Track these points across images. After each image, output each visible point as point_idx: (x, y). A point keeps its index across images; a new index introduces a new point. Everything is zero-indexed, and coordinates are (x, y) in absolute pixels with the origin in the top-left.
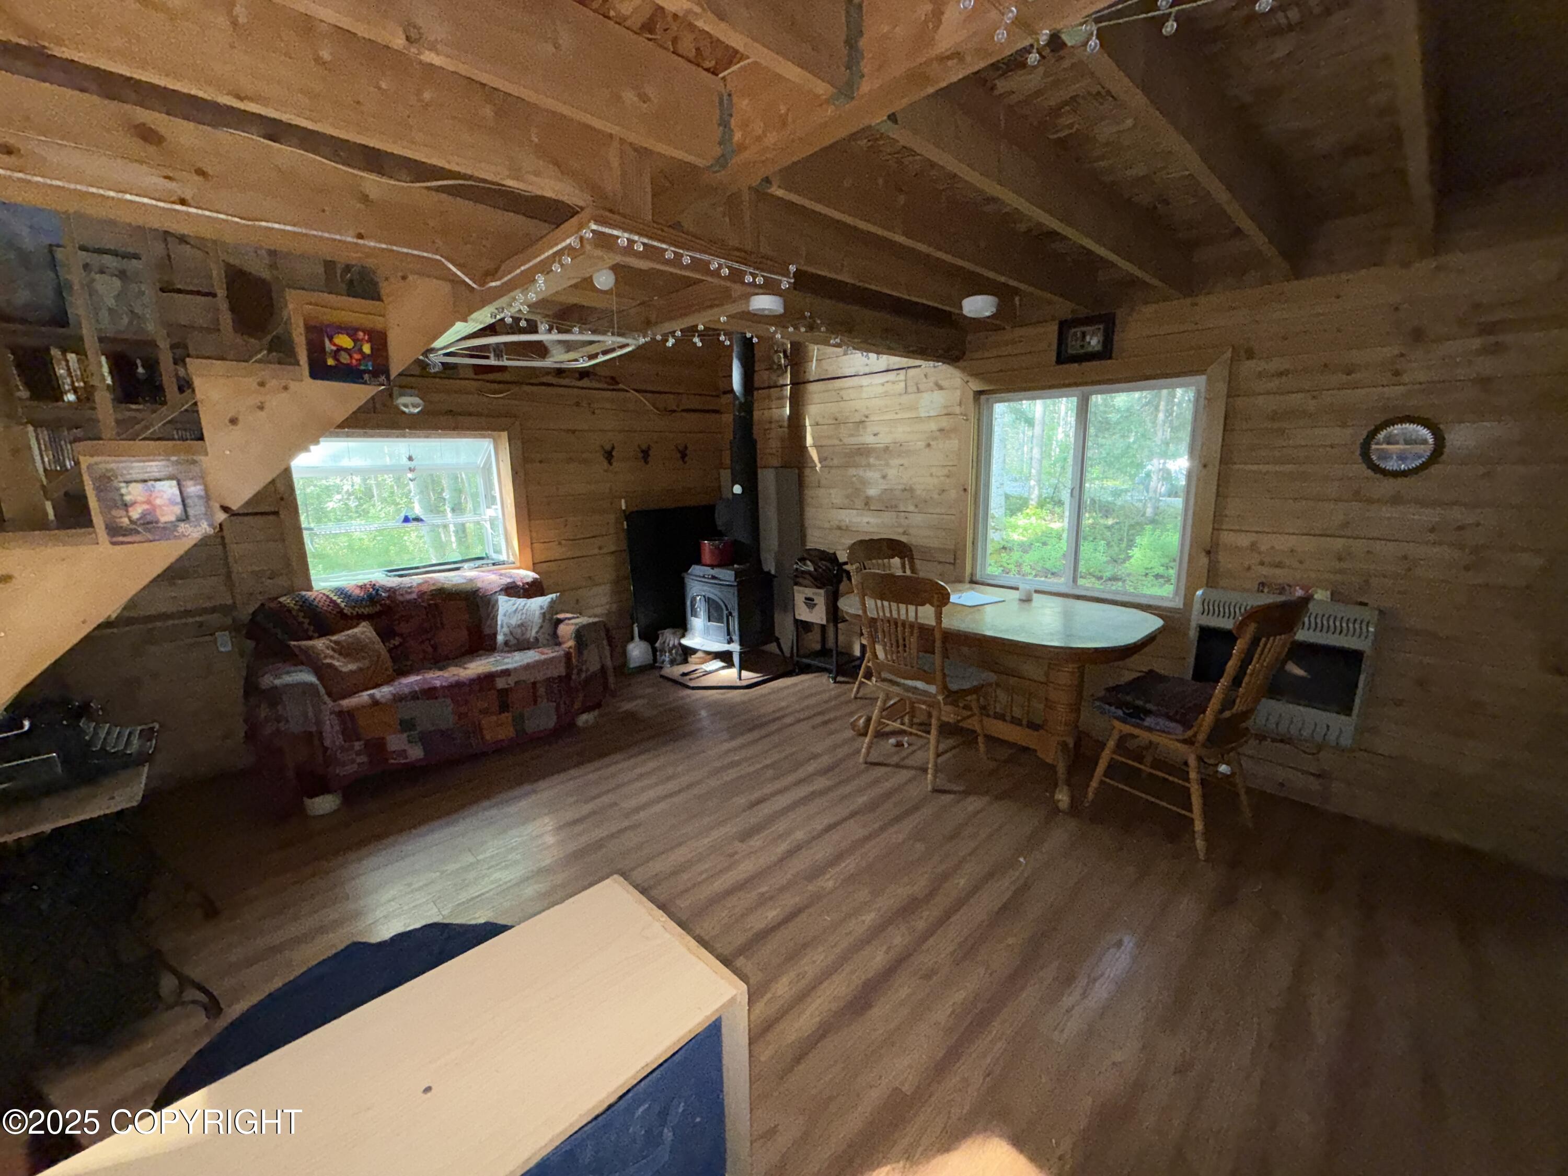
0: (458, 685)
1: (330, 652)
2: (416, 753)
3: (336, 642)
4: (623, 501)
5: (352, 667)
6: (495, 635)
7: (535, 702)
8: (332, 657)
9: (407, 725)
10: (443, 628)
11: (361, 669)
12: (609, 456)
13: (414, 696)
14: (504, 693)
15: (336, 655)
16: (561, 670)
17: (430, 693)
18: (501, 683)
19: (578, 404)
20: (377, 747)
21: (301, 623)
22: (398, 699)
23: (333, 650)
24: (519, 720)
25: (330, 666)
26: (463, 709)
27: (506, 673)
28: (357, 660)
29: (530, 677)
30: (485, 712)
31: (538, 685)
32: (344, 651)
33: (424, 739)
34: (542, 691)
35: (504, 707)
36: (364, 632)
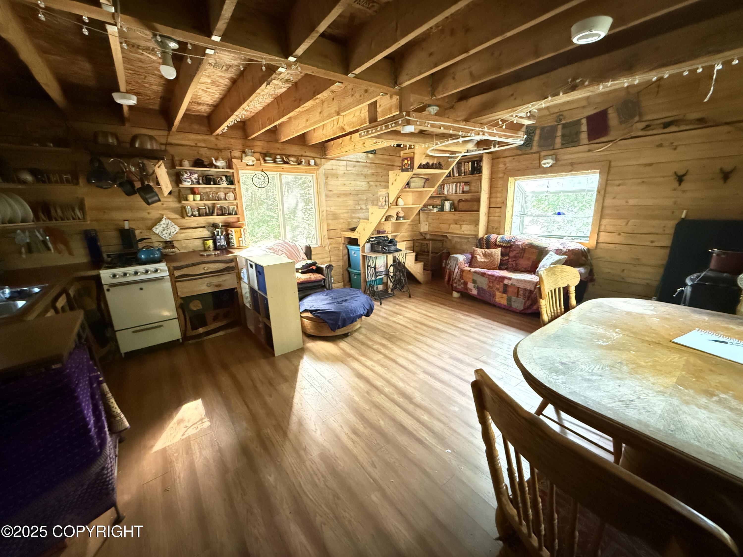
0: (493, 276)
1: (481, 254)
2: (475, 292)
3: (485, 252)
4: (685, 212)
5: (483, 260)
6: (537, 267)
7: (518, 297)
8: (480, 255)
9: (474, 282)
10: (522, 258)
11: (485, 262)
12: (680, 179)
13: (479, 273)
14: (505, 286)
15: (482, 255)
16: (529, 287)
17: (483, 274)
18: (506, 282)
20: (465, 284)
21: (484, 243)
22: (475, 272)
23: (483, 253)
24: (509, 300)
25: (476, 257)
26: (491, 285)
27: (510, 279)
28: (486, 258)
29: (517, 285)
30: (498, 289)
31: (520, 289)
32: (485, 255)
33: (479, 289)
34: (521, 292)
35: (505, 292)
36: (497, 252)
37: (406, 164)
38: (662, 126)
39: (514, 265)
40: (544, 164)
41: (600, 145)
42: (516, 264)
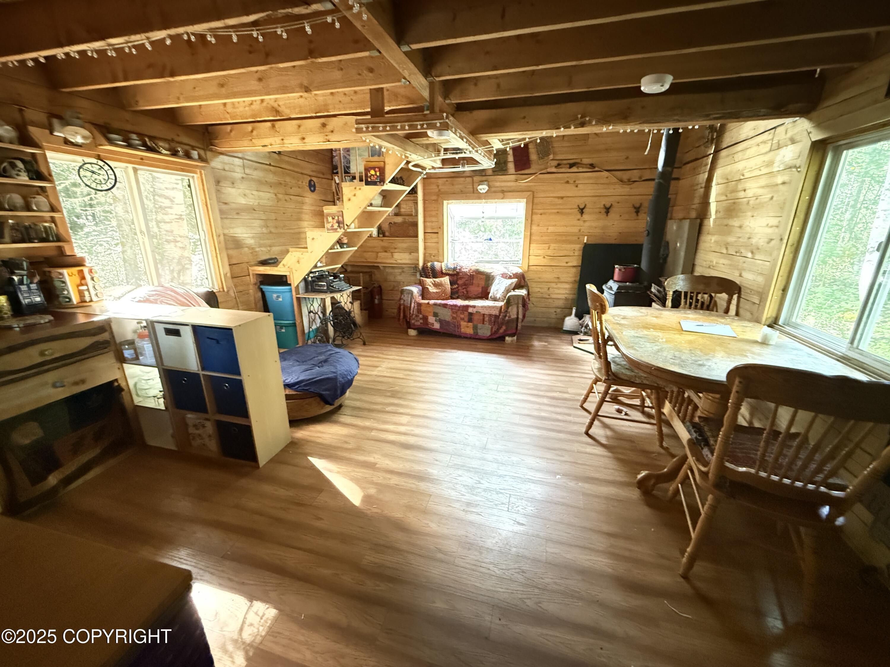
0: (456, 306)
1: (431, 284)
2: (437, 326)
3: (434, 281)
4: (586, 237)
5: (435, 291)
6: (489, 293)
7: (483, 323)
8: (430, 286)
9: (435, 315)
10: (472, 285)
11: (437, 292)
12: (582, 211)
13: (440, 305)
14: (471, 314)
15: (432, 285)
16: (497, 312)
17: (445, 306)
18: (470, 310)
19: (567, 182)
20: (425, 318)
21: (429, 273)
22: (435, 304)
23: (432, 284)
24: (475, 328)
25: (427, 288)
26: (455, 315)
27: (474, 307)
28: (438, 289)
29: (483, 312)
30: (463, 319)
31: (485, 316)
32: (436, 285)
33: (441, 321)
34: (487, 319)
35: (470, 320)
36: (446, 280)
37: (372, 175)
38: (568, 166)
39: (465, 292)
40: (481, 189)
41: (526, 176)
42: (467, 292)
